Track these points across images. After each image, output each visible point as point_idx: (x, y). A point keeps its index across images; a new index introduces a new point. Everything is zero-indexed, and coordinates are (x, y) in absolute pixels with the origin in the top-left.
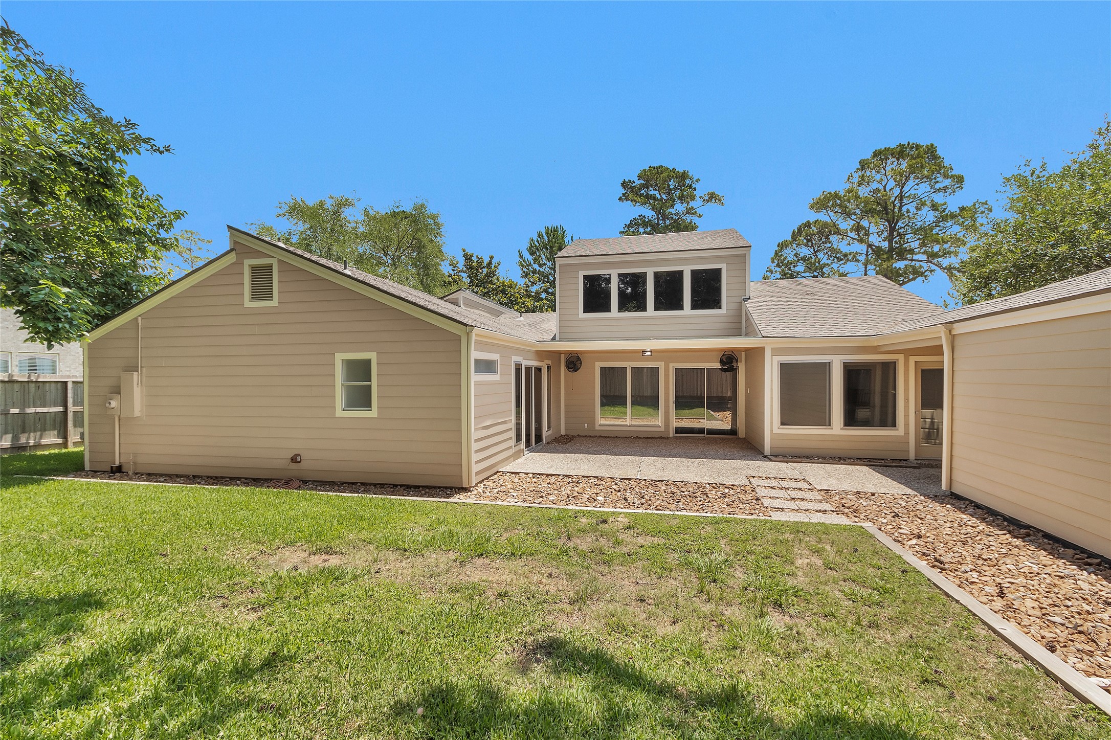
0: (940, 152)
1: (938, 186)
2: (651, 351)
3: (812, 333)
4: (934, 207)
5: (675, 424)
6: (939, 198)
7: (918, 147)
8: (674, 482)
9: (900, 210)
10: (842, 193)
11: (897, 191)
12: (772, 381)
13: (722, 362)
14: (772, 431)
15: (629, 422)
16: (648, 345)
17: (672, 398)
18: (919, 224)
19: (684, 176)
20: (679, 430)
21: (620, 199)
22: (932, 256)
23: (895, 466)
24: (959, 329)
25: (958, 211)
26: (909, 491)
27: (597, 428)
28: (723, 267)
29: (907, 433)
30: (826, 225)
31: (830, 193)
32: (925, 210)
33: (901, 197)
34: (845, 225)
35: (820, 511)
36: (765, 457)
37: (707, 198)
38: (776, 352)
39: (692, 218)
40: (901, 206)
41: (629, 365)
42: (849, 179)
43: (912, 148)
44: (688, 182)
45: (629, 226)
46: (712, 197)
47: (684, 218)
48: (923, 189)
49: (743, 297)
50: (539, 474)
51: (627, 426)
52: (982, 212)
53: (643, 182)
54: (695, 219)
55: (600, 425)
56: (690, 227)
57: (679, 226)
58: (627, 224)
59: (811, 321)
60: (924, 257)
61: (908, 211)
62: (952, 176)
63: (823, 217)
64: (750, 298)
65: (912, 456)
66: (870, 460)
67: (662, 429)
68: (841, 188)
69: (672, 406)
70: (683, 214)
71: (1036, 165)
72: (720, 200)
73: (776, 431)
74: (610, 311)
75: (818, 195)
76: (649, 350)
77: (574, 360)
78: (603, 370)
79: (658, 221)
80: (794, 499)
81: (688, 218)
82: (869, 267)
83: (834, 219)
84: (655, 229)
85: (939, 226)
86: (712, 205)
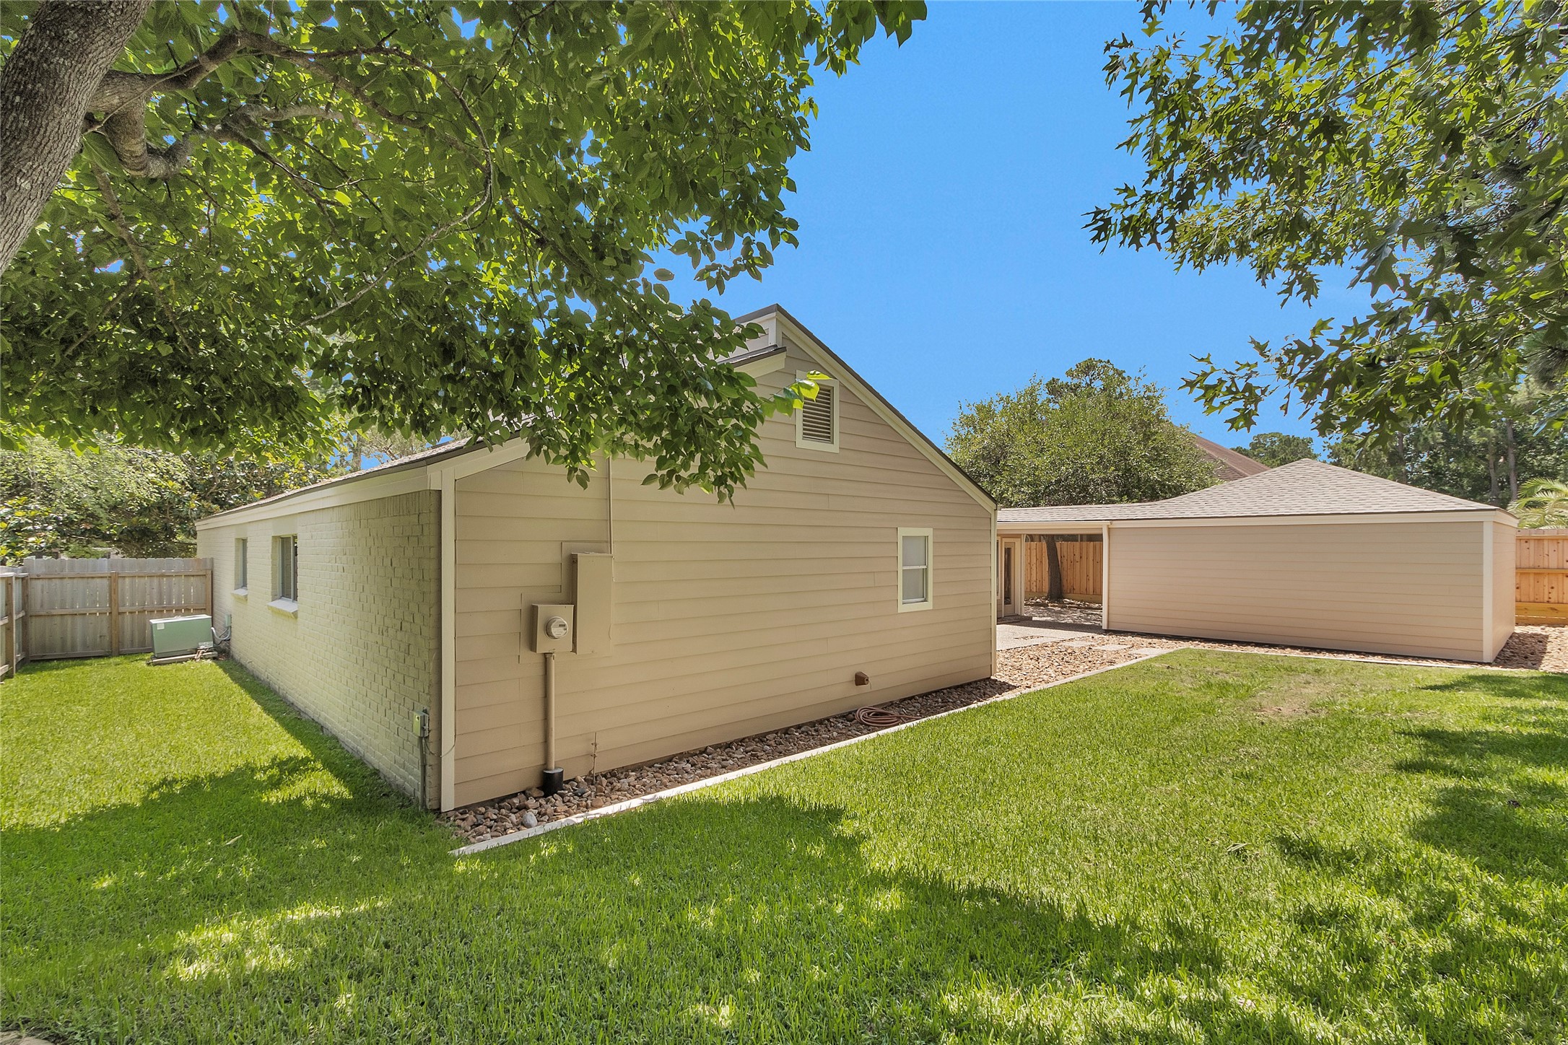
24: (1118, 525)
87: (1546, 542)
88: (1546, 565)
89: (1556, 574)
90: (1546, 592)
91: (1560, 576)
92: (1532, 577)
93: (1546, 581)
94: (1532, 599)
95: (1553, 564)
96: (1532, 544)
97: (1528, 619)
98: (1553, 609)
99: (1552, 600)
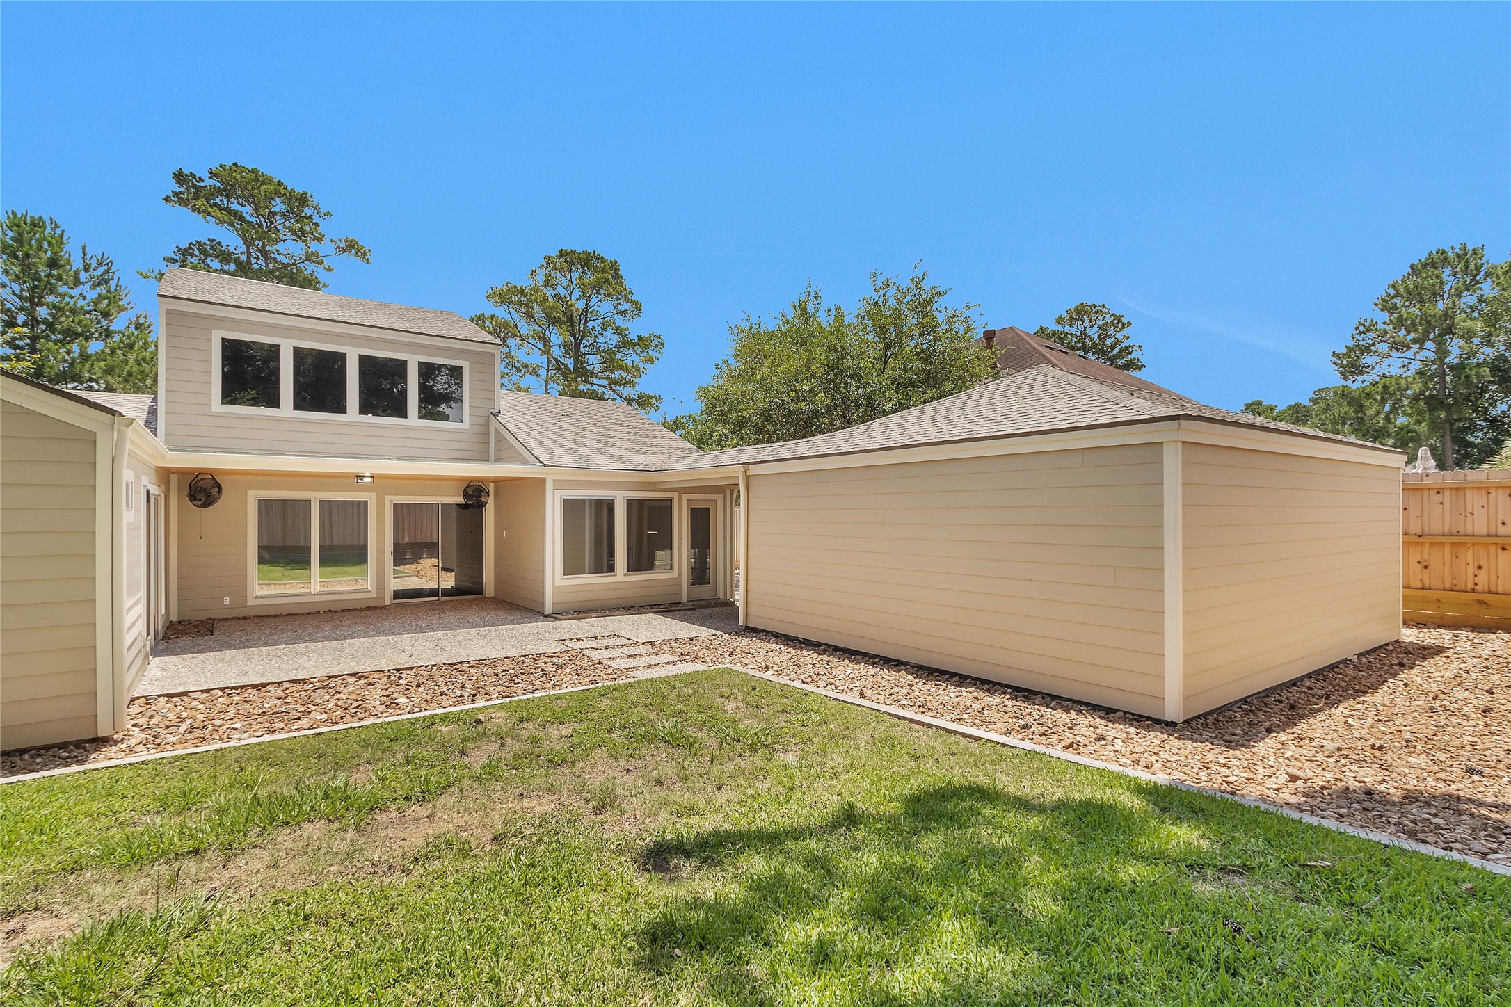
0: (622, 272)
1: (620, 308)
2: (372, 477)
3: (593, 464)
4: (618, 331)
5: (394, 584)
6: (619, 321)
7: (603, 260)
8: (479, 661)
9: (585, 325)
10: (527, 290)
11: (581, 305)
12: (554, 520)
13: (466, 495)
14: (554, 583)
15: (315, 587)
16: (368, 467)
17: (389, 547)
18: (604, 345)
19: (303, 200)
20: (398, 595)
21: (167, 199)
22: (613, 383)
23: (677, 610)
24: (754, 470)
25: (637, 340)
26: (714, 632)
27: (251, 602)
28: (466, 365)
29: (680, 575)
30: (505, 325)
31: (515, 287)
32: (609, 331)
33: (586, 310)
34: (525, 328)
35: (669, 663)
36: (546, 616)
37: (343, 245)
38: (559, 485)
39: (315, 269)
40: (586, 321)
41: (315, 497)
42: (532, 275)
43: (598, 259)
44: (308, 211)
45: (187, 252)
46: (351, 247)
47: (301, 265)
48: (606, 308)
49: (491, 410)
50: (236, 688)
51: (311, 594)
52: (656, 346)
53: (218, 184)
54: (320, 274)
55: (257, 597)
56: (309, 283)
57: (290, 276)
58: (183, 248)
59: (584, 449)
60: (605, 383)
61: (594, 329)
62: (632, 302)
63: (502, 313)
64: (500, 412)
65: (685, 600)
66: (652, 606)
67: (374, 595)
68: (527, 283)
69: (389, 559)
70: (301, 259)
71: (754, 321)
72: (364, 254)
73: (559, 583)
74: (278, 406)
75: (500, 285)
76: (368, 474)
77: (208, 485)
78: (265, 505)
79: (249, 258)
80: (630, 656)
81: (308, 268)
82: (551, 385)
83: (517, 320)
84: (244, 269)
85: (621, 352)
86: (350, 259)
87: (1469, 493)
88: (1469, 530)
89: (1486, 545)
90: (1470, 575)
91: (1492, 549)
92: (1447, 550)
93: (1470, 554)
94: (1448, 585)
95: (1481, 527)
96: (1447, 494)
97: (1441, 617)
98: (1481, 602)
99: (1479, 588)
